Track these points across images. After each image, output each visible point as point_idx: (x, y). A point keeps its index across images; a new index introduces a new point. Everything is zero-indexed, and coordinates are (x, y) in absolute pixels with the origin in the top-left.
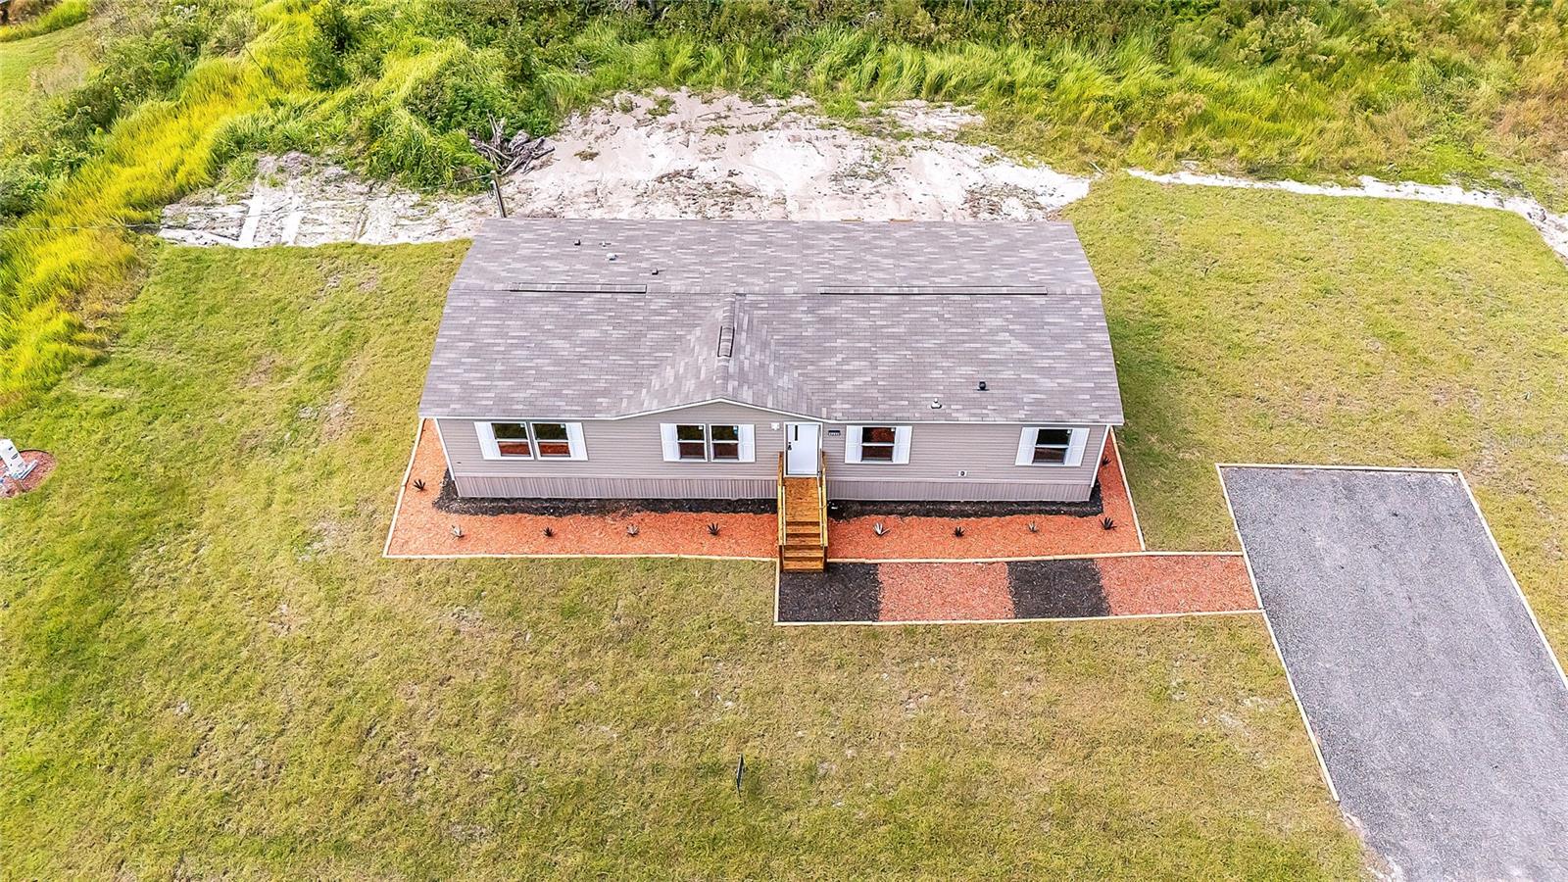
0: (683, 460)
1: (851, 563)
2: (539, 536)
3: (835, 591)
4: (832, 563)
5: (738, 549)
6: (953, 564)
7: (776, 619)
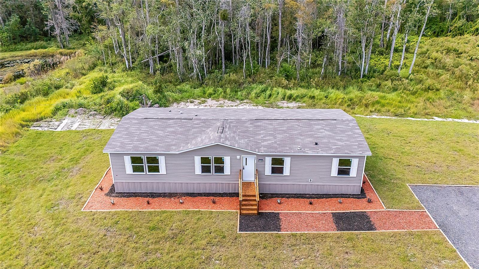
0: (203, 174)
1: (268, 213)
2: (144, 204)
3: (262, 222)
4: (261, 212)
5: (223, 208)
6: (310, 213)
7: (238, 230)
